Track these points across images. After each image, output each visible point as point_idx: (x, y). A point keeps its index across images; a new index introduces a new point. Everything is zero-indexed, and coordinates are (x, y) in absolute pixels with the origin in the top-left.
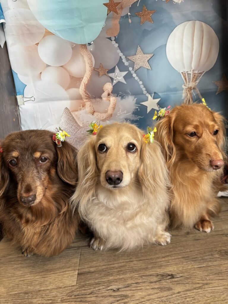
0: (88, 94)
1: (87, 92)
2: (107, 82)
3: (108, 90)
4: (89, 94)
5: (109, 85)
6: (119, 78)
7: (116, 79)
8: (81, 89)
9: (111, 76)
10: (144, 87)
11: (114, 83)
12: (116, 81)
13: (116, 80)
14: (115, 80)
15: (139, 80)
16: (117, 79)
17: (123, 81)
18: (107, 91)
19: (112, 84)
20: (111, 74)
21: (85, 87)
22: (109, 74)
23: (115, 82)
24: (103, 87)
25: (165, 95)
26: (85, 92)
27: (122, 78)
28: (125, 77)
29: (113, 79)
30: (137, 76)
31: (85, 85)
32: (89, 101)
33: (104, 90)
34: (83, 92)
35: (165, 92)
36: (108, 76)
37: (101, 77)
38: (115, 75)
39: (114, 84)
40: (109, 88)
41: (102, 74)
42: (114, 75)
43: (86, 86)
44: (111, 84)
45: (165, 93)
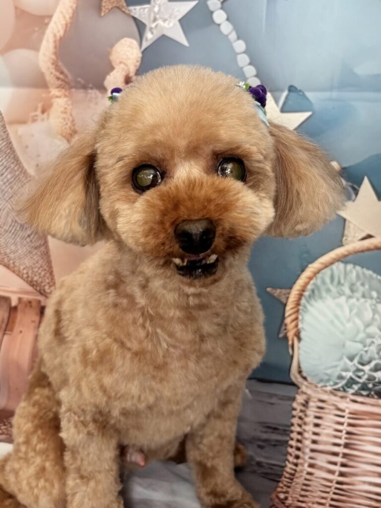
0: (62, 73)
1: (60, 64)
2: (122, 37)
3: (126, 65)
4: (65, 71)
5: (129, 46)
6: (166, 25)
7: (153, 25)
8: (44, 54)
9: (136, 16)
10: (250, 64)
11: (147, 40)
12: (152, 33)
13: (155, 32)
14: (151, 29)
15: (233, 36)
16: (156, 26)
17: (179, 35)
18: (122, 66)
19: (141, 45)
20: (138, 8)
21: (55, 47)
22: (131, 8)
23: (150, 37)
24: (109, 54)
25: (331, 99)
26: (55, 64)
27: (175, 24)
28: (185, 22)
29: (144, 25)
30: (228, 19)
31: (55, 42)
32: (65, 96)
33: (114, 64)
34: (49, 64)
35: (331, 89)
36: (129, 15)
37: (105, 15)
38: (150, 10)
39: (145, 45)
40: (129, 59)
41: (110, 7)
42: (146, 10)
43: (58, 45)
44: (135, 43)
45: (335, 94)
